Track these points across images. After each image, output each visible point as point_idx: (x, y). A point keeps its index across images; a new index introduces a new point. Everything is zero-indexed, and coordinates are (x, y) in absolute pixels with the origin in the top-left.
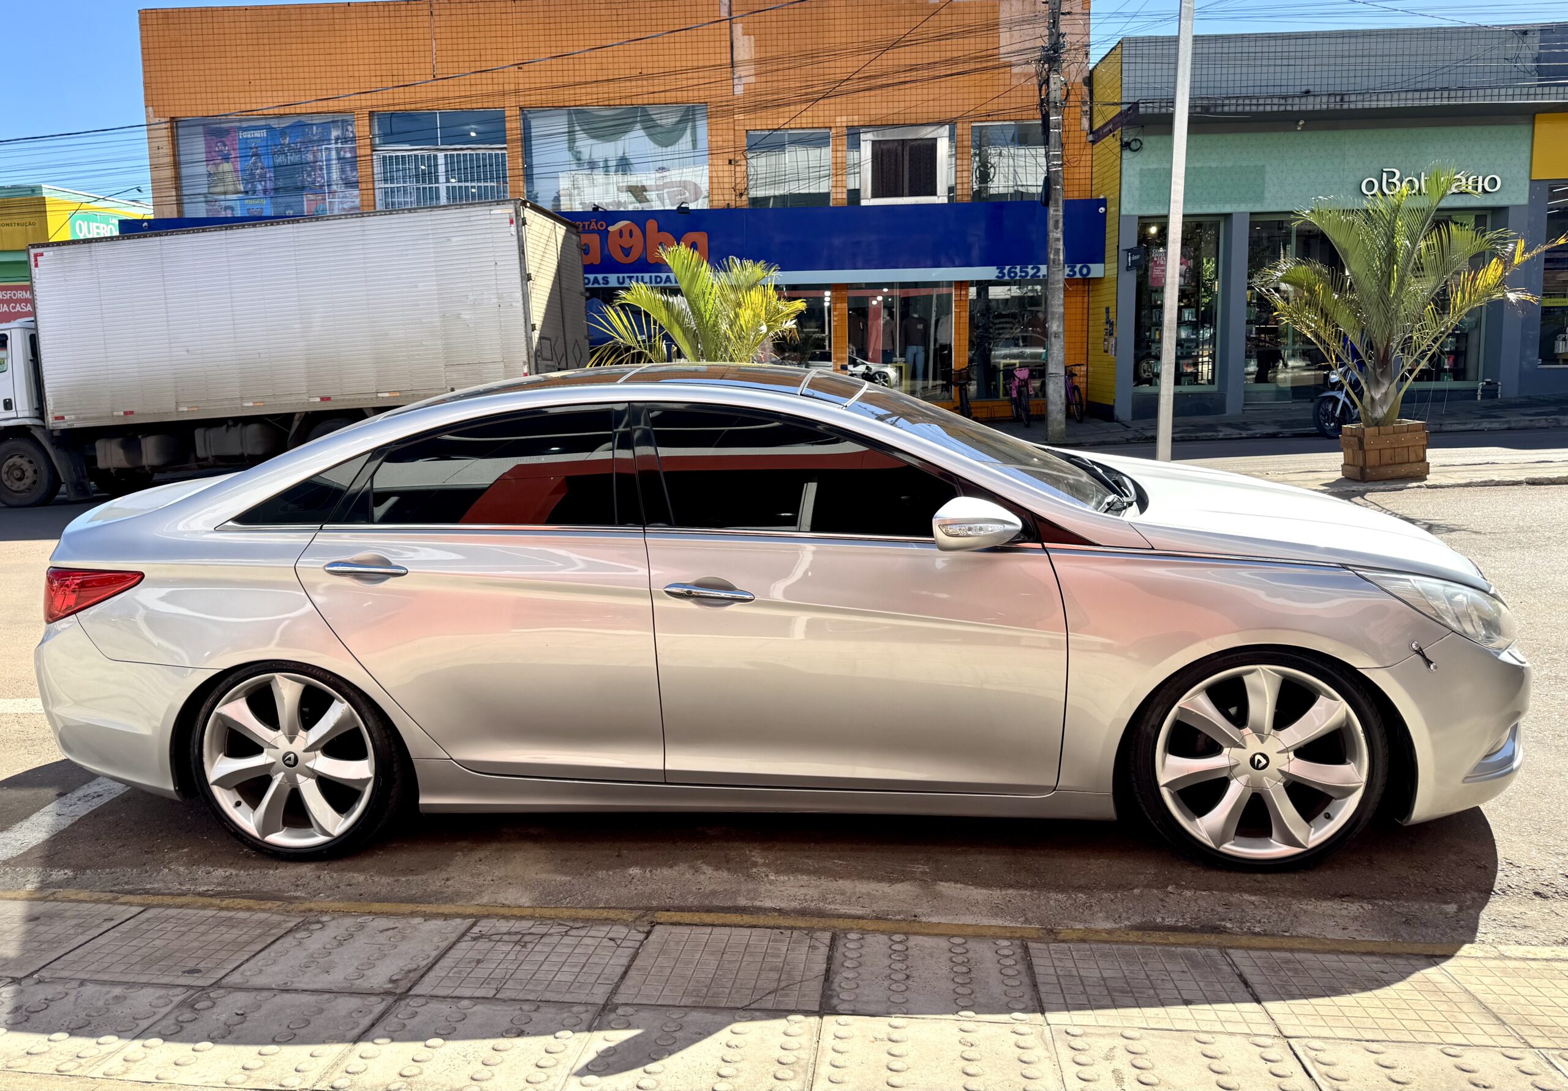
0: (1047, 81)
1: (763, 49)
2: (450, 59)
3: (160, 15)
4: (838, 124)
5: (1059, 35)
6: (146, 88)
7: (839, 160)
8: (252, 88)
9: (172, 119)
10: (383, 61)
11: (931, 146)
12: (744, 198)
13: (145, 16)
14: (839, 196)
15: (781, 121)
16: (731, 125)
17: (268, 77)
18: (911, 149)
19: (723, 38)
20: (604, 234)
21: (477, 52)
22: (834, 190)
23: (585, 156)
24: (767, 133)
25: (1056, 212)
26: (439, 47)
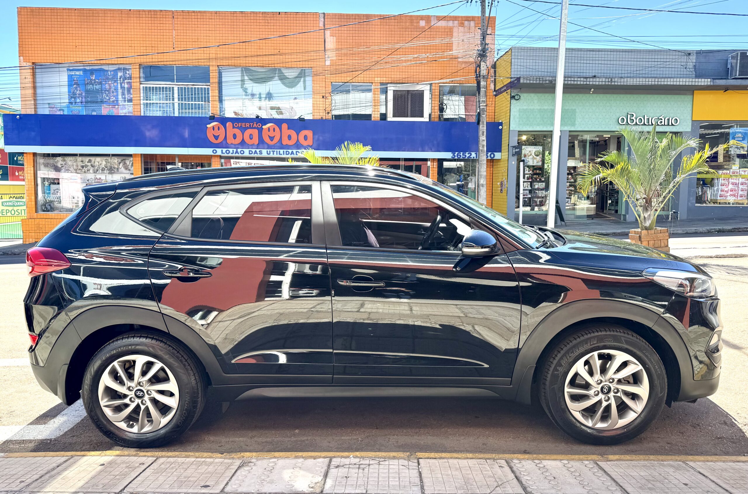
0: (479, 66)
1: (340, 43)
2: (182, 40)
3: (29, 11)
4: (376, 82)
5: (486, 44)
6: (19, 47)
7: (376, 99)
8: (77, 50)
9: (33, 63)
10: (147, 39)
11: (421, 94)
12: (330, 114)
13: (21, 11)
14: (376, 116)
15: (348, 79)
16: (324, 80)
17: (86, 44)
18: (412, 95)
19: (320, 37)
20: (260, 130)
21: (196, 37)
22: (374, 113)
23: (249, 91)
24: (341, 84)
25: (483, 128)
26: (177, 34)
